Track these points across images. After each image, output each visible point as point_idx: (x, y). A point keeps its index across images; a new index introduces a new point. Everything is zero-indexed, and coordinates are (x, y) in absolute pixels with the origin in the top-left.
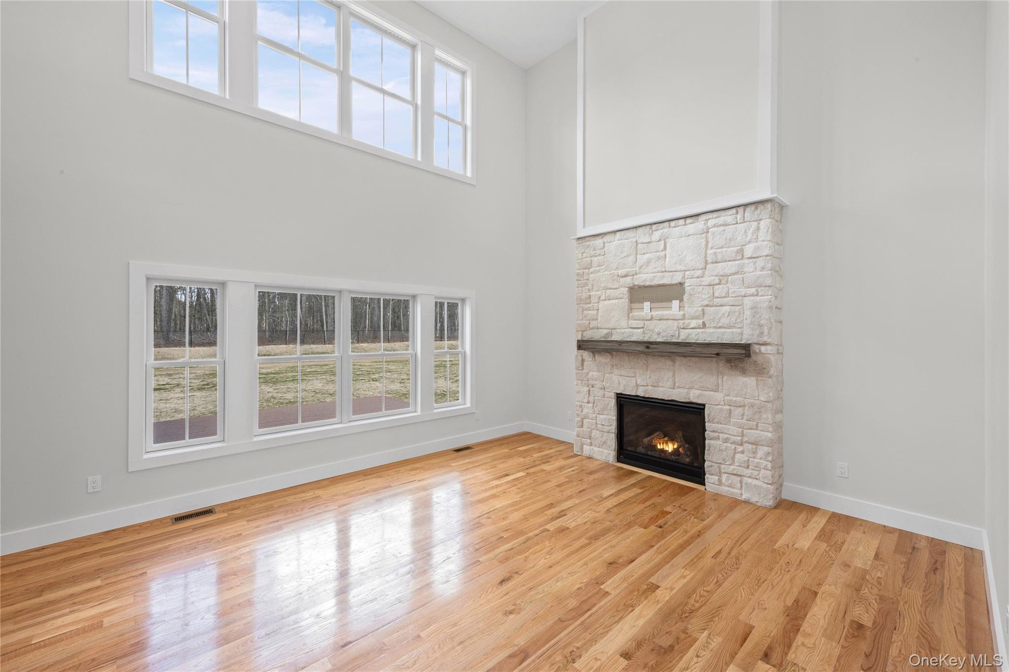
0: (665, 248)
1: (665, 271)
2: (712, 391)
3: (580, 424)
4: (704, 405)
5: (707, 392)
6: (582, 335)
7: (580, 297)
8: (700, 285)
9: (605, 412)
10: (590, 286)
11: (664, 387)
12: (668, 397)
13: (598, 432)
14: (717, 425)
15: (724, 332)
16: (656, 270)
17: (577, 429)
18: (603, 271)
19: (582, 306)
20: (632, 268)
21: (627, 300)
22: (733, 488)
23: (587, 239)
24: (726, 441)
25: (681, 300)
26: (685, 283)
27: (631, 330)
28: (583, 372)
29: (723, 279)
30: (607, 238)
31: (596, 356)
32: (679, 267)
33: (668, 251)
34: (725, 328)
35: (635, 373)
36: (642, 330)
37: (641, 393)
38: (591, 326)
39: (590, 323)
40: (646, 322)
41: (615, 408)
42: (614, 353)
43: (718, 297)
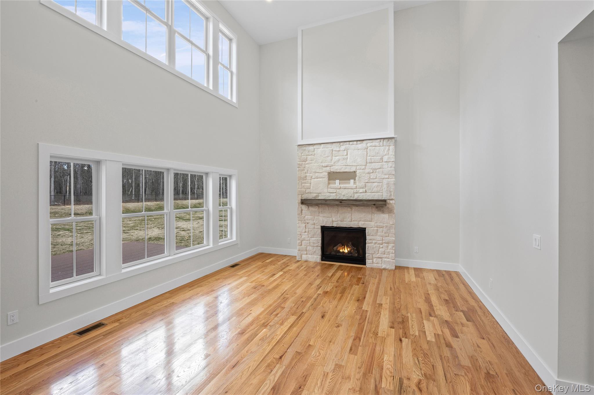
0: (347, 154)
1: (347, 165)
2: (370, 221)
3: (301, 244)
4: (365, 228)
5: (367, 222)
6: (301, 197)
7: (300, 176)
8: (364, 173)
9: (315, 236)
10: (306, 171)
11: (346, 221)
12: (349, 226)
13: (311, 247)
14: (372, 237)
15: (375, 195)
16: (342, 165)
17: (298, 247)
18: (314, 163)
19: (302, 181)
20: (330, 163)
21: (327, 179)
22: (378, 264)
23: (305, 146)
24: (375, 243)
25: (355, 180)
26: (356, 171)
27: (329, 194)
28: (302, 216)
29: (374, 170)
30: (315, 147)
31: (310, 208)
32: (354, 164)
33: (349, 156)
34: (375, 193)
35: (332, 215)
36: (335, 194)
37: (335, 225)
38: (307, 192)
39: (306, 190)
40: (337, 190)
41: (321, 233)
42: (320, 206)
43: (372, 179)
